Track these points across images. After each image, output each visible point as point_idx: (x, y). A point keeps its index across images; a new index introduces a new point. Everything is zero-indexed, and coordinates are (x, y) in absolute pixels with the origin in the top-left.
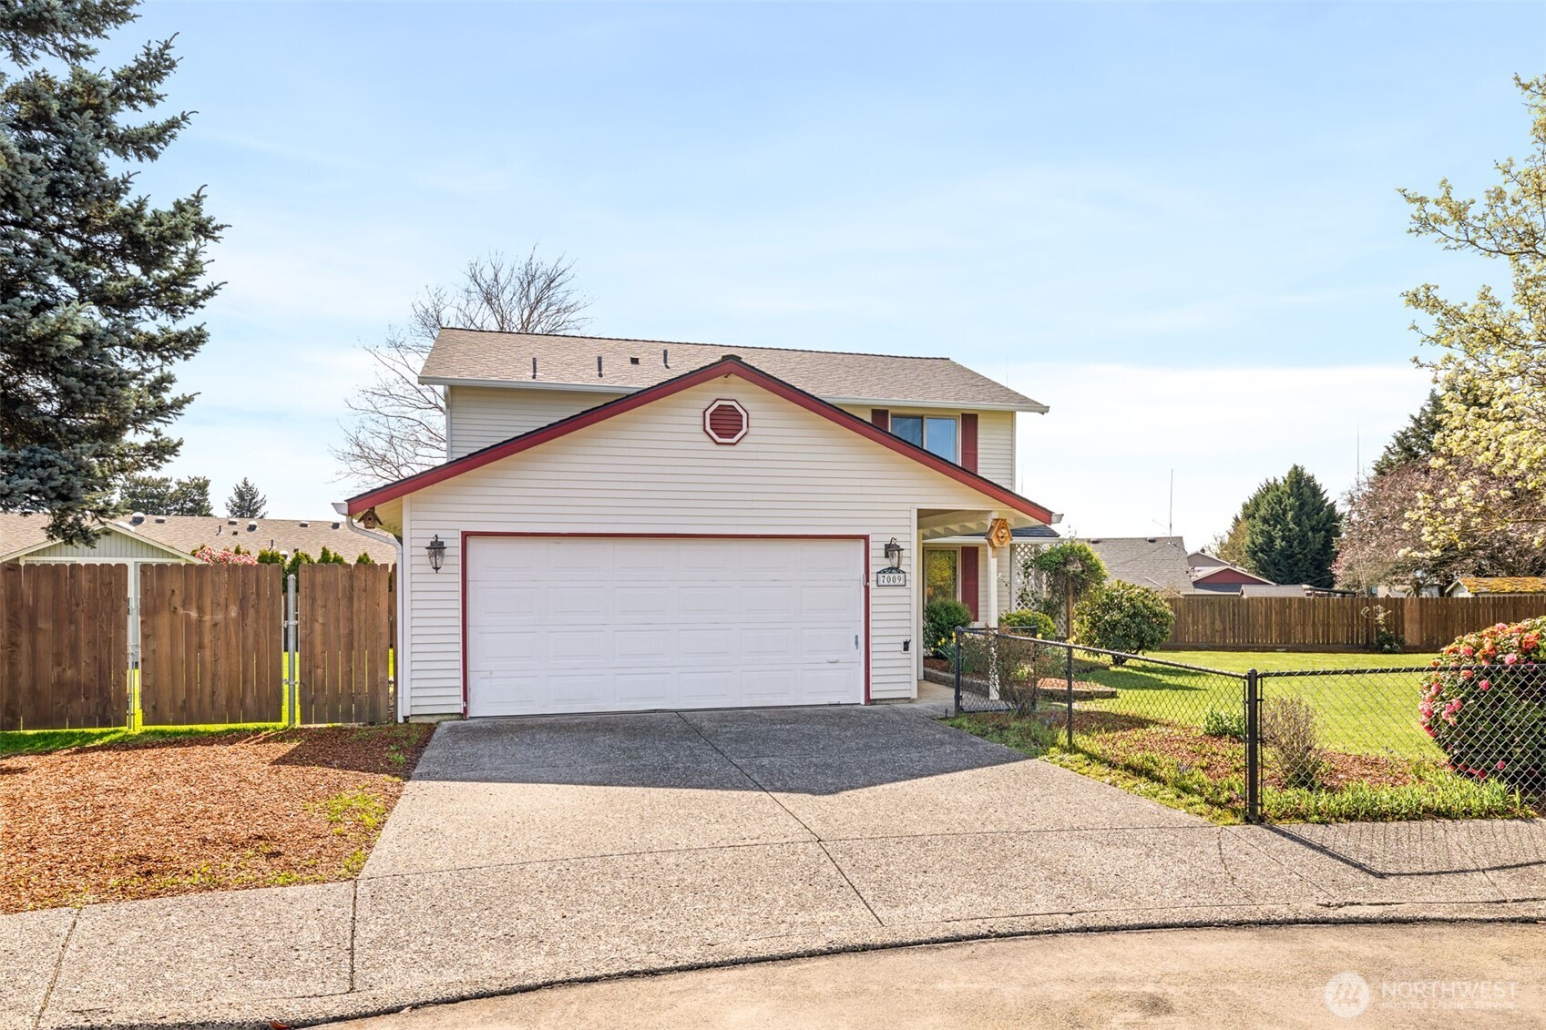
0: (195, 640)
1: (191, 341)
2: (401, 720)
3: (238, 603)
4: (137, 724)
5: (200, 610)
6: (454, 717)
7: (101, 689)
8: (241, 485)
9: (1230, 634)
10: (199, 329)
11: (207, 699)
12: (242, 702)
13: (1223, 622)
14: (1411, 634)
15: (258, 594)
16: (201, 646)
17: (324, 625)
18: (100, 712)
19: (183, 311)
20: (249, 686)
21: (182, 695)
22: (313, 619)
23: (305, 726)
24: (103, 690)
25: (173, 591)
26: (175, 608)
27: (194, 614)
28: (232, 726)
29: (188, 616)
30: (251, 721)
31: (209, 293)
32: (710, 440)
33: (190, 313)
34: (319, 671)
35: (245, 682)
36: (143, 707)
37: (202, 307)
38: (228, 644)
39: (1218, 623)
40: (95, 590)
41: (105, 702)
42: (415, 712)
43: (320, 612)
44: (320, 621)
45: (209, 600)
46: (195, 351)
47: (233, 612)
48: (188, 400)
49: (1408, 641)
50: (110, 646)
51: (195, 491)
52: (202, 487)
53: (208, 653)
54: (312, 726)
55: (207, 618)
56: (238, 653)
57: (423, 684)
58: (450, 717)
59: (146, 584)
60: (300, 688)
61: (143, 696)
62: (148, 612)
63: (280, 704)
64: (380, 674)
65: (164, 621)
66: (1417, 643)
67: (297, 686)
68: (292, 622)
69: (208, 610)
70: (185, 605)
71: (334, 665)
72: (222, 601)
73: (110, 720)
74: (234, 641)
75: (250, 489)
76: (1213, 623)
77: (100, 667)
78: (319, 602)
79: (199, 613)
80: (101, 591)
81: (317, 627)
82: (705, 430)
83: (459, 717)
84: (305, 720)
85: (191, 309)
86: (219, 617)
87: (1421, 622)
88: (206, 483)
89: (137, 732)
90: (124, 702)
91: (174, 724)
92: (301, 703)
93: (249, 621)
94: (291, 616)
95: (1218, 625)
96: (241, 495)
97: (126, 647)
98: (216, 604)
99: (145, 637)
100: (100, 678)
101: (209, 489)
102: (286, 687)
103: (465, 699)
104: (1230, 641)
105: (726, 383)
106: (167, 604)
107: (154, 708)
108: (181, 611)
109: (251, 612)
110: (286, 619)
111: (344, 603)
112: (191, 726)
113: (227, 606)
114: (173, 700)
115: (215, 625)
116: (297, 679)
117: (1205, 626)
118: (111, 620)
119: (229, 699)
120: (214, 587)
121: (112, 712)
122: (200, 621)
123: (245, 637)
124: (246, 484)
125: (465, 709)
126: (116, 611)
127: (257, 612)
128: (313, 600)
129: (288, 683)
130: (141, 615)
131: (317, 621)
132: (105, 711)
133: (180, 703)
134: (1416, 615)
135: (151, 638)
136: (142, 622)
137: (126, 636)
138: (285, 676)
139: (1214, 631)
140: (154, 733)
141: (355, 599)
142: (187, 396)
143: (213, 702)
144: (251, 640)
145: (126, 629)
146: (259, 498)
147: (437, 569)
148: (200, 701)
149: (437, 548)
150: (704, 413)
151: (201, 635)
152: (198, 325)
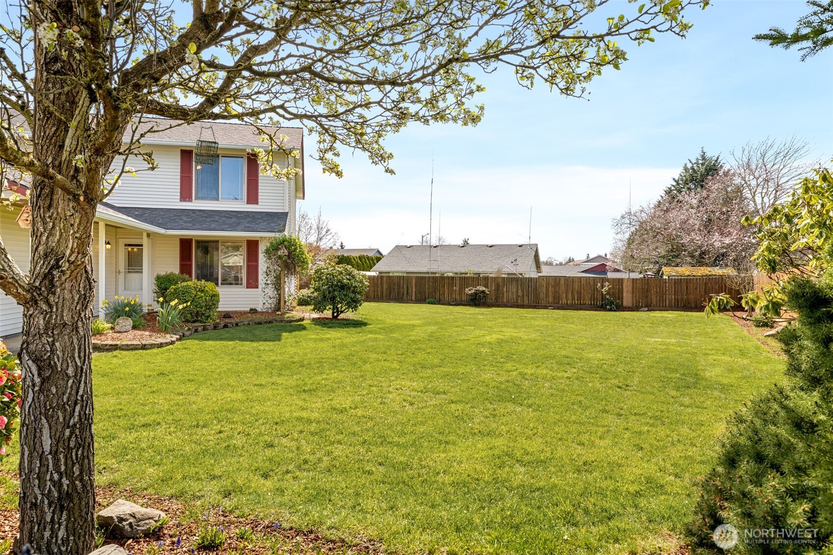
9: (526, 298)
13: (523, 291)
14: (627, 300)
39: (520, 291)
49: (625, 304)
66: (630, 305)
76: (517, 292)
87: (633, 293)
95: (520, 293)
104: (526, 302)
117: (513, 293)
134: (630, 289)
139: (518, 296)
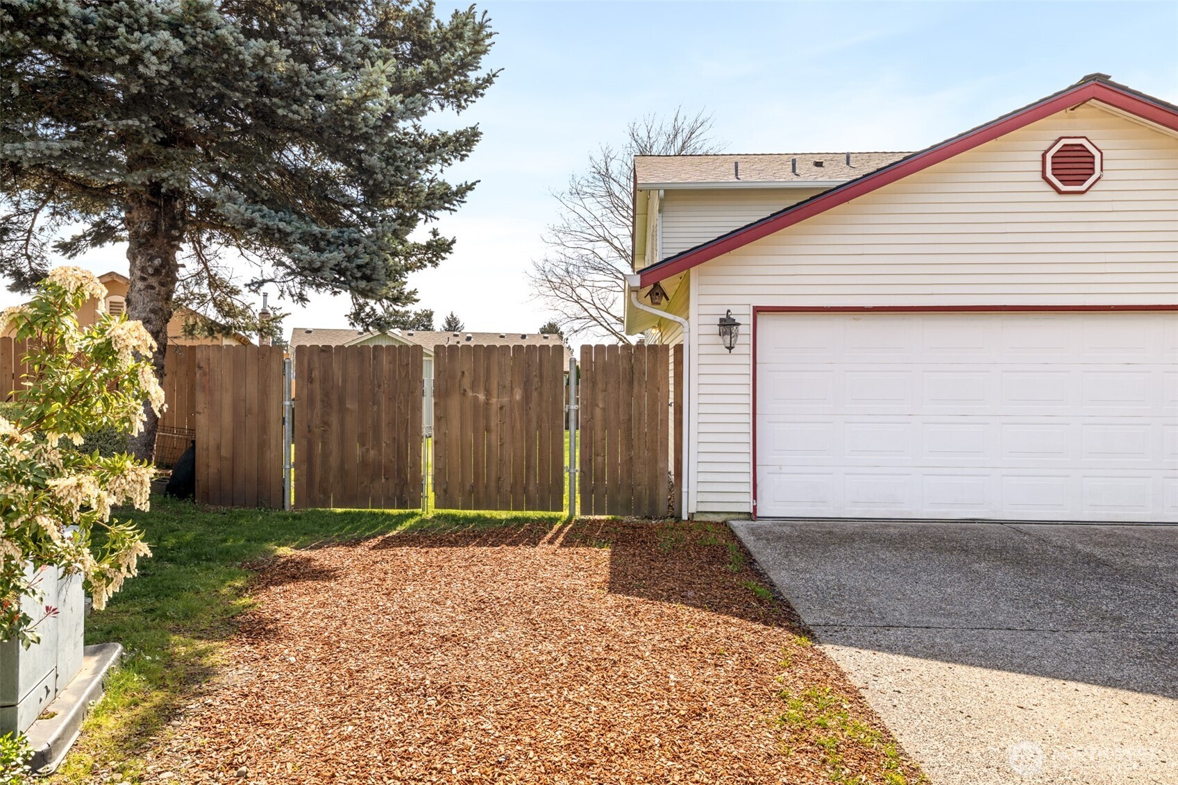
0: (482, 423)
1: (467, 140)
2: (685, 517)
3: (522, 386)
4: (429, 508)
5: (488, 393)
6: (741, 516)
7: (399, 470)
8: (449, 316)
10: (474, 128)
11: (493, 484)
12: (525, 490)
15: (541, 377)
16: (488, 429)
17: (604, 409)
18: (398, 493)
19: (466, 100)
20: (532, 472)
21: (471, 479)
22: (595, 405)
23: (587, 517)
24: (401, 471)
25: (463, 373)
26: (465, 390)
27: (482, 397)
28: (519, 514)
29: (476, 398)
30: (533, 509)
31: (489, 80)
32: (1049, 188)
33: (472, 102)
34: (600, 459)
35: (528, 468)
36: (434, 490)
37: (482, 95)
38: (513, 428)
40: (395, 371)
41: (403, 483)
42: (702, 508)
43: (600, 396)
44: (601, 406)
45: (496, 382)
46: (470, 151)
47: (518, 396)
48: (470, 188)
50: (407, 427)
51: (425, 319)
52: (429, 316)
53: (494, 437)
54: (592, 517)
55: (494, 400)
56: (522, 438)
57: (709, 477)
58: (737, 516)
59: (439, 365)
60: (581, 477)
61: (435, 478)
62: (441, 394)
63: (562, 492)
64: (661, 465)
65: (454, 403)
67: (577, 474)
68: (573, 407)
69: (495, 393)
70: (474, 387)
71: (613, 454)
72: (508, 383)
73: (406, 502)
74: (518, 425)
75: (455, 319)
77: (398, 445)
78: (600, 385)
79: (486, 395)
80: (400, 373)
81: (598, 412)
82: (1044, 177)
83: (746, 516)
84: (583, 512)
85: (474, 98)
86: (505, 400)
88: (431, 313)
89: (430, 516)
90: (419, 483)
91: (463, 508)
92: (581, 492)
93: (533, 405)
94: (573, 401)
96: (449, 323)
97: (421, 428)
98: (502, 387)
99: (438, 419)
100: (398, 460)
101: (433, 317)
102: (566, 475)
103: (755, 497)
105: (1073, 117)
106: (457, 385)
107: (446, 491)
108: (470, 394)
109: (535, 395)
110: (568, 403)
111: (624, 386)
112: (478, 512)
113: (512, 389)
114: (462, 485)
115: (501, 408)
116: (578, 467)
118: (408, 401)
119: (513, 486)
120: (500, 369)
121: (408, 494)
122: (487, 403)
123: (529, 421)
124: (452, 316)
125: (755, 507)
126: (412, 393)
127: (541, 394)
128: (594, 383)
129: (569, 471)
130: (434, 396)
131: (597, 405)
132: (402, 492)
133: (468, 487)
135: (443, 419)
136: (435, 404)
137: (421, 417)
138: (566, 463)
140: (446, 517)
141: (636, 383)
142: (469, 184)
143: (498, 489)
144: (534, 424)
145: (421, 412)
146: (460, 325)
147: (730, 348)
148: (487, 487)
149: (727, 325)
150: (1044, 156)
151: (487, 418)
152: (473, 126)
